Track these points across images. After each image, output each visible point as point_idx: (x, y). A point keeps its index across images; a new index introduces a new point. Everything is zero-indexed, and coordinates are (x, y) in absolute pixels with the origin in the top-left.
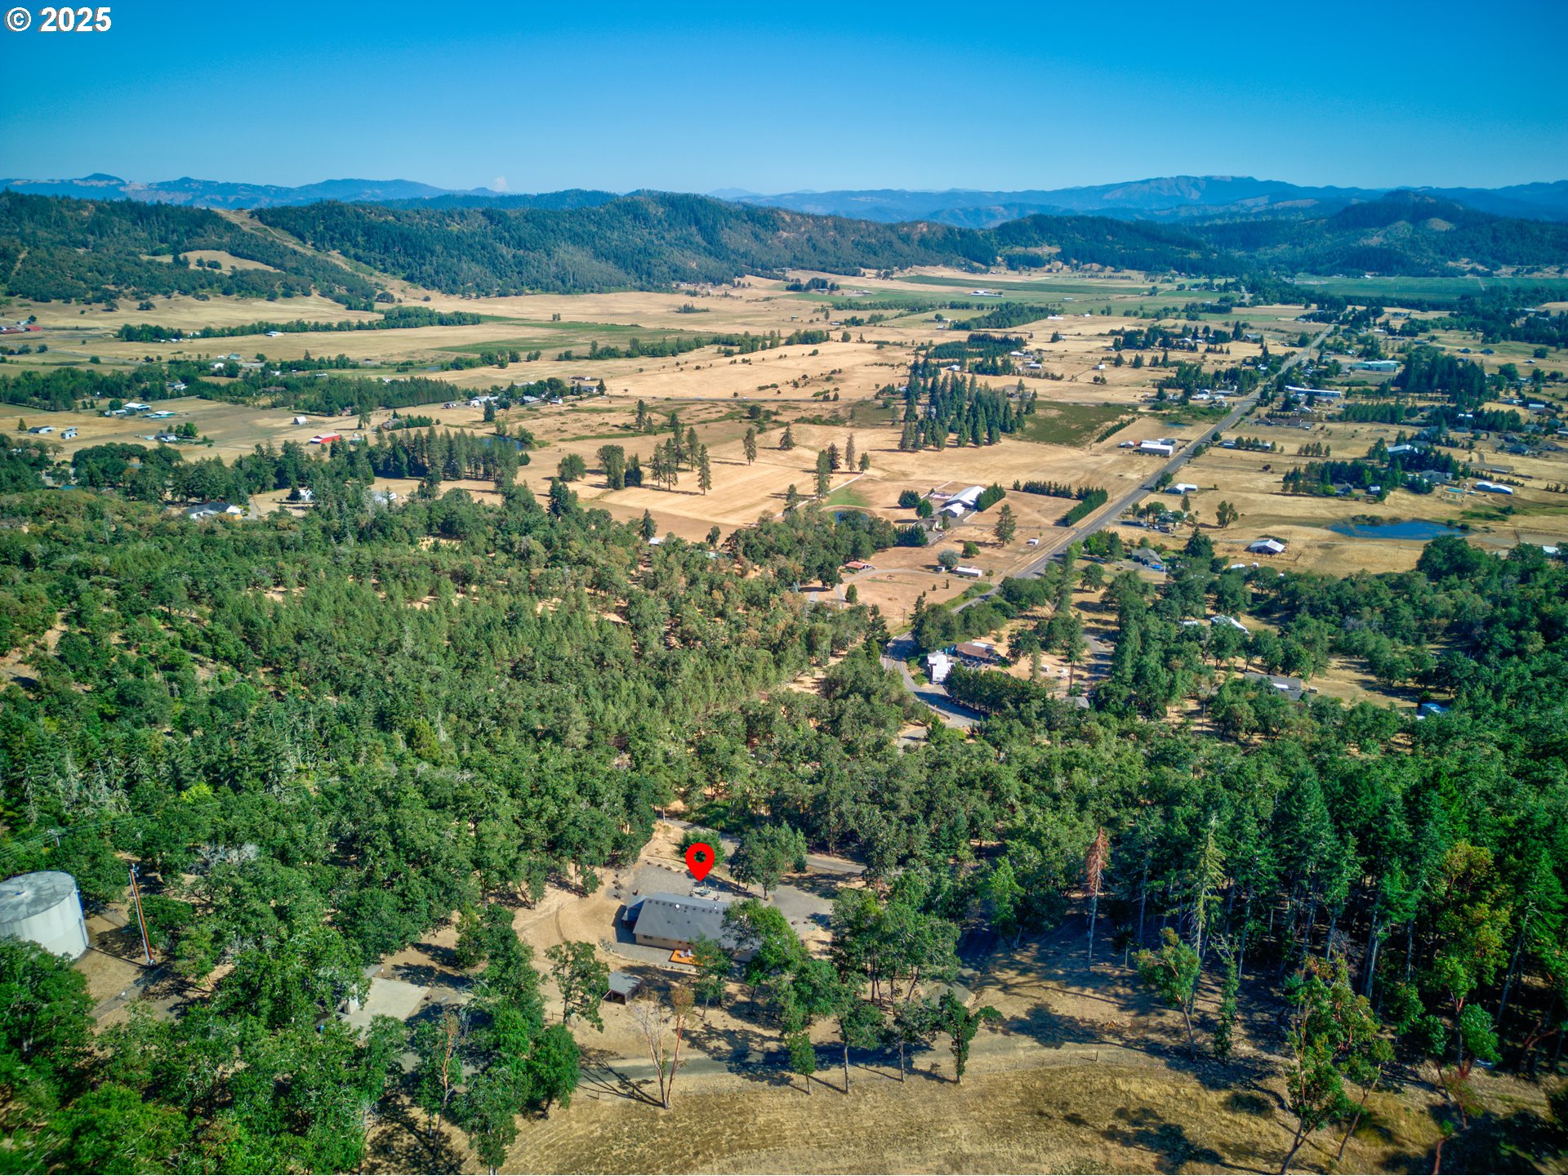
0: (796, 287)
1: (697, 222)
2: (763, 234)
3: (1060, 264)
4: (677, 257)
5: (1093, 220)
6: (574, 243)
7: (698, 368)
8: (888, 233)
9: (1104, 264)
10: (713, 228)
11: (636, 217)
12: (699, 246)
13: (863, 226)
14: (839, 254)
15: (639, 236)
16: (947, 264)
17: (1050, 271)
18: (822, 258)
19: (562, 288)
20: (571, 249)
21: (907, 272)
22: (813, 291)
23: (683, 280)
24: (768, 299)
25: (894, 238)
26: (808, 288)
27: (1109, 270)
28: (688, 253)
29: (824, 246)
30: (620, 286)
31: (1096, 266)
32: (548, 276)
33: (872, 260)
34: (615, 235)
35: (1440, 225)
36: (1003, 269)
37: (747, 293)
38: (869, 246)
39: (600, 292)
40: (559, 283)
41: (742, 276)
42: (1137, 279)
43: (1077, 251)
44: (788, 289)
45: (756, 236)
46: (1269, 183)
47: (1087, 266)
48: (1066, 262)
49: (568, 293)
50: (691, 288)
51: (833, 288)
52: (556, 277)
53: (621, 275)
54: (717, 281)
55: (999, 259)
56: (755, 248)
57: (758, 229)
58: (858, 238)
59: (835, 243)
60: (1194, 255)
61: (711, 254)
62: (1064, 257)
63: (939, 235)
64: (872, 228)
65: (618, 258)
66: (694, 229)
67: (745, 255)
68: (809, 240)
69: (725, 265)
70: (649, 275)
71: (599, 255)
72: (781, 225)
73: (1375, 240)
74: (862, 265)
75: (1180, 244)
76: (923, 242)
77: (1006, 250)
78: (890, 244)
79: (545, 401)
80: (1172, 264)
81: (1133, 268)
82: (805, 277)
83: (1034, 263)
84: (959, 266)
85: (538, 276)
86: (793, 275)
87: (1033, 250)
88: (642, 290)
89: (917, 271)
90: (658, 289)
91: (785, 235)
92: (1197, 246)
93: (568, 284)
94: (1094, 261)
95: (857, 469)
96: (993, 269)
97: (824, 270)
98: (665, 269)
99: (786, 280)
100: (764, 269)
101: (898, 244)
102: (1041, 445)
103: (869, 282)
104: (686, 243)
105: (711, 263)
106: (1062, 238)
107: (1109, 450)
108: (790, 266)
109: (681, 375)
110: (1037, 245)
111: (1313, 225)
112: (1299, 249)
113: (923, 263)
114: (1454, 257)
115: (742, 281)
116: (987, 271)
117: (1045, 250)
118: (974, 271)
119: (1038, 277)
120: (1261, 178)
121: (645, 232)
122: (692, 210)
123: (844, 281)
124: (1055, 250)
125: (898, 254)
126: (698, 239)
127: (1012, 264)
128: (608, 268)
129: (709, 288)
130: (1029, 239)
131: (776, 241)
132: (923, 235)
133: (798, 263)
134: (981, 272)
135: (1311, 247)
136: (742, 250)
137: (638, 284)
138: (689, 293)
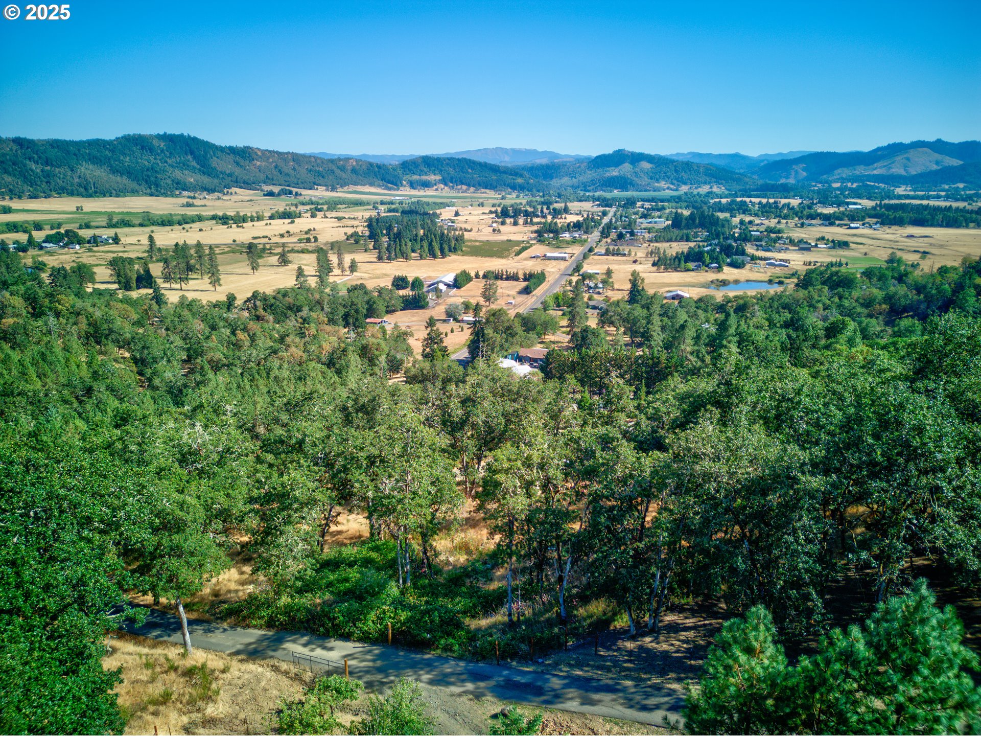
0: (270, 194)
1: (192, 153)
2: (242, 162)
3: (442, 186)
4: (177, 174)
5: (459, 160)
6: (93, 163)
7: (201, 230)
8: (330, 165)
9: (469, 185)
10: (205, 157)
11: (143, 148)
12: (194, 168)
13: (313, 160)
14: (298, 176)
15: (146, 160)
16: (371, 185)
17: (437, 190)
18: (287, 179)
19: (85, 193)
20: (91, 167)
21: (346, 188)
22: (283, 197)
23: (184, 190)
24: (251, 200)
25: (334, 168)
26: (279, 195)
27: (472, 189)
28: (186, 172)
29: (287, 171)
30: (134, 192)
31: (464, 187)
32: (72, 185)
33: (321, 180)
34: (128, 159)
35: (646, 165)
36: (408, 189)
37: (234, 198)
38: (318, 172)
39: (117, 196)
40: (82, 190)
41: (230, 188)
42: (491, 194)
43: (452, 178)
44: (265, 195)
45: (238, 164)
46: (545, 152)
47: (459, 187)
48: (446, 185)
49: (91, 196)
50: (192, 194)
51: (297, 194)
52: (80, 185)
53: (134, 185)
54: (210, 191)
55: (404, 183)
56: (238, 171)
57: (238, 159)
58: (310, 167)
59: (294, 169)
60: (520, 181)
61: (204, 173)
62: (444, 182)
63: (364, 167)
64: (318, 161)
65: (130, 173)
66: (190, 157)
67: (230, 175)
68: (276, 167)
69: (216, 181)
70: (157, 185)
71: (114, 171)
72: (255, 157)
73: (614, 172)
74: (315, 184)
75: (511, 174)
76: (354, 171)
77: (408, 177)
78: (333, 171)
79: (63, 247)
80: (508, 186)
81: (486, 188)
82: (276, 189)
83: (426, 185)
84: (379, 186)
85: (64, 185)
86: (267, 188)
87: (425, 178)
88: (151, 195)
89: (352, 188)
90: (165, 195)
91: (258, 163)
92: (521, 176)
93: (88, 190)
94: (462, 184)
95: (348, 273)
96: (401, 188)
97: (288, 186)
98: (169, 181)
99: (262, 190)
100: (247, 184)
101: (337, 172)
102: (479, 258)
103: (321, 193)
104: (185, 166)
105: (206, 180)
106: (441, 171)
107: (526, 259)
108: (265, 183)
109: (188, 234)
110: (426, 174)
111: (579, 167)
112: (574, 180)
113: (356, 184)
114: (657, 181)
115: (230, 191)
116: (398, 189)
117: (432, 178)
118: (389, 189)
119: (430, 192)
120: (540, 150)
121: (152, 158)
122: (188, 145)
123: (304, 192)
124: (438, 177)
125: (338, 178)
126: (194, 164)
127: (412, 185)
128: (125, 180)
129: (205, 194)
130: (421, 171)
131: (252, 167)
132: (354, 167)
133: (269, 180)
134: (394, 190)
135: (581, 178)
136: (228, 172)
137: (149, 191)
138: (189, 197)
